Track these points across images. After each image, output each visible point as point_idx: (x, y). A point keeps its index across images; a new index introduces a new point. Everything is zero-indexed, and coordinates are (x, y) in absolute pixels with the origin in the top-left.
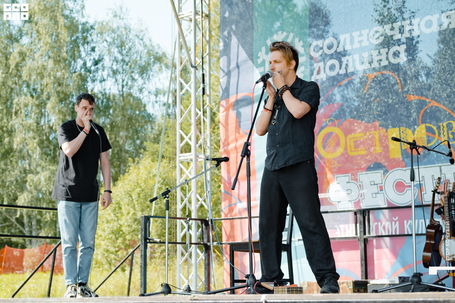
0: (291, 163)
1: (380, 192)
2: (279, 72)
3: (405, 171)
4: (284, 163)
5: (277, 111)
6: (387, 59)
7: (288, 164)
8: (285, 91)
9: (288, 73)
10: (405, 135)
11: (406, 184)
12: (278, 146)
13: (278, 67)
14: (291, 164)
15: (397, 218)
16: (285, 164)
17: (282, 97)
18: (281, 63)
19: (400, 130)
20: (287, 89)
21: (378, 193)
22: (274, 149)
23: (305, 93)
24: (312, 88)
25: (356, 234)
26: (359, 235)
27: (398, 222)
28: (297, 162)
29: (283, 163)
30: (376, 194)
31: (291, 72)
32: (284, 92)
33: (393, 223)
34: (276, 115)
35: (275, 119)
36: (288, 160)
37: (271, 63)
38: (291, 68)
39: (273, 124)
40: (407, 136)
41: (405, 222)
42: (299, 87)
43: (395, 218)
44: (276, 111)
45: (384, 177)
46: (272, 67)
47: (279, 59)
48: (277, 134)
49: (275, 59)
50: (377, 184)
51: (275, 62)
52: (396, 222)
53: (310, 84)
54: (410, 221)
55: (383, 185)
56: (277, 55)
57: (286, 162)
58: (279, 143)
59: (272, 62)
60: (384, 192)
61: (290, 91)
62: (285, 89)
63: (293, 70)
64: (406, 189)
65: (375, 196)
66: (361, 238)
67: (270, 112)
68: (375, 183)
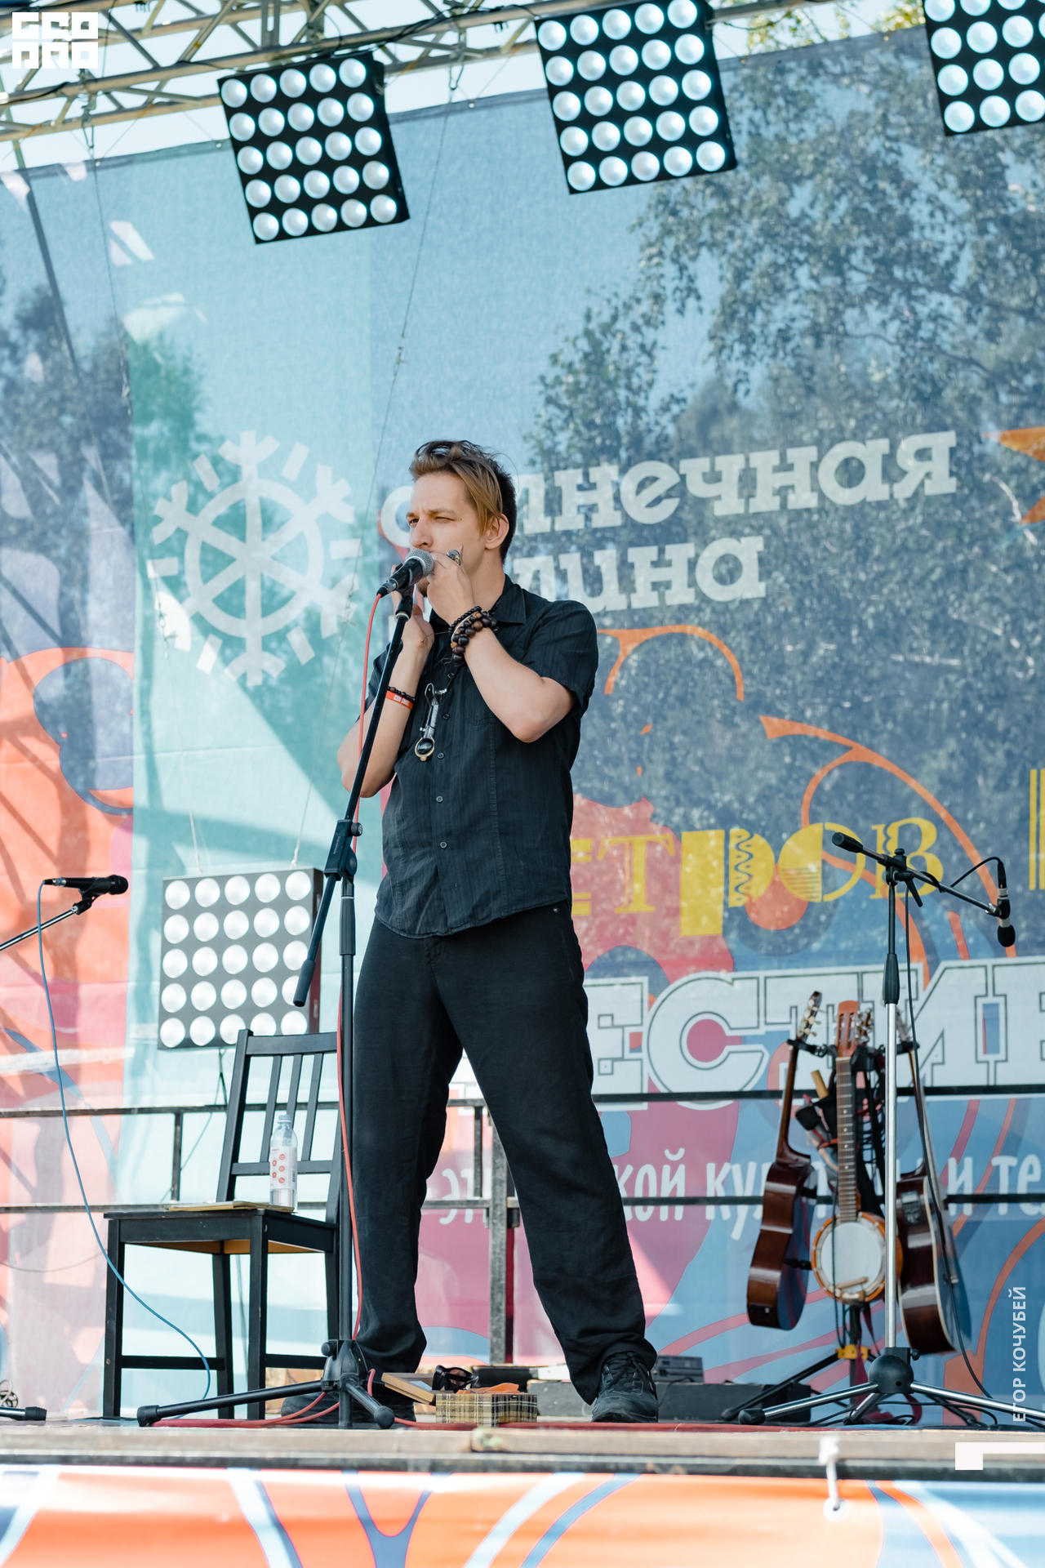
0: (495, 911)
1: (628, 1055)
2: (452, 557)
3: (731, 984)
4: (469, 912)
5: (436, 707)
6: (692, 583)
7: (484, 918)
8: (478, 630)
9: (478, 561)
10: (746, 856)
11: (728, 1033)
12: (443, 845)
13: (444, 536)
14: (494, 916)
15: (681, 1152)
16: (473, 916)
17: (462, 654)
18: (458, 524)
19: (727, 838)
20: (485, 626)
21: (622, 1059)
22: (423, 856)
23: (549, 643)
24: (574, 627)
25: (479, 1191)
26: (487, 1194)
27: (682, 1168)
28: (520, 908)
29: (466, 913)
30: (614, 1060)
31: (490, 558)
32: (471, 636)
33: (666, 1169)
34: (433, 724)
35: (428, 741)
36: (483, 903)
37: (416, 520)
38: (490, 546)
39: (423, 758)
40: (750, 862)
41: (711, 1167)
42: (522, 619)
43: (674, 1152)
44: (428, 707)
45: (651, 1003)
46: (423, 534)
47: (449, 507)
48: (439, 799)
49: (433, 507)
50: (622, 1027)
51: (434, 516)
52: (674, 1166)
53: (569, 611)
54: (726, 1167)
55: (644, 1029)
56: (444, 490)
57: (475, 908)
58: (449, 834)
59: (422, 518)
60: (643, 1055)
61: (496, 634)
62: (477, 624)
63: (497, 553)
64: (728, 1049)
65: (609, 1070)
66: (495, 1206)
67: (406, 702)
68: (616, 1022)
